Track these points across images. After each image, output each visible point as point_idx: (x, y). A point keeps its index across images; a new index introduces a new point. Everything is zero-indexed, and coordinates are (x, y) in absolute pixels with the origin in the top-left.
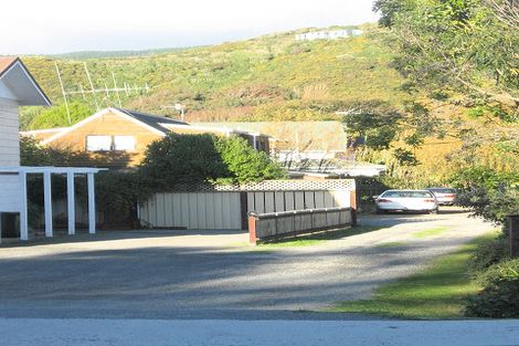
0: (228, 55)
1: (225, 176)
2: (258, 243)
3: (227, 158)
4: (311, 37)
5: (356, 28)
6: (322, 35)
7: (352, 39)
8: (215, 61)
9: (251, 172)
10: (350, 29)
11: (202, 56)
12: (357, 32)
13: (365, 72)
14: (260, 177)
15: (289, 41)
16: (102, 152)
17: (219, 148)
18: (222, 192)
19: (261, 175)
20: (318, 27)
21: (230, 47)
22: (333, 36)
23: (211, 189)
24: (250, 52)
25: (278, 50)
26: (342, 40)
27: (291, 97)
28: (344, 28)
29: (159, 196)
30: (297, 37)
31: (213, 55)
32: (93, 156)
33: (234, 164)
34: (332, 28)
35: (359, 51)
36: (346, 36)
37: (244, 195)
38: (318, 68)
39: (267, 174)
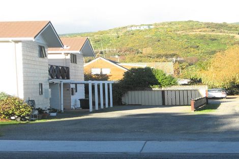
0: (101, 36)
1: (156, 84)
2: (195, 111)
3: (157, 77)
4: (133, 29)
5: (151, 25)
6: (138, 28)
7: (150, 29)
8: (96, 38)
9: (167, 83)
10: (149, 25)
11: (91, 36)
12: (151, 27)
13: (156, 43)
14: (170, 85)
15: (125, 31)
16: (97, 75)
17: (154, 73)
18: (155, 91)
19: (171, 84)
20: (136, 25)
21: (102, 33)
22: (142, 28)
23: (151, 89)
24: (110, 34)
25: (121, 34)
26: (146, 30)
27: (138, 53)
28: (146, 25)
29: (129, 92)
30: (128, 29)
31: (95, 36)
32: (94, 77)
33: (160, 79)
34: (141, 25)
35: (153, 34)
36: (147, 28)
37: (163, 92)
38: (137, 41)
39: (173, 83)
